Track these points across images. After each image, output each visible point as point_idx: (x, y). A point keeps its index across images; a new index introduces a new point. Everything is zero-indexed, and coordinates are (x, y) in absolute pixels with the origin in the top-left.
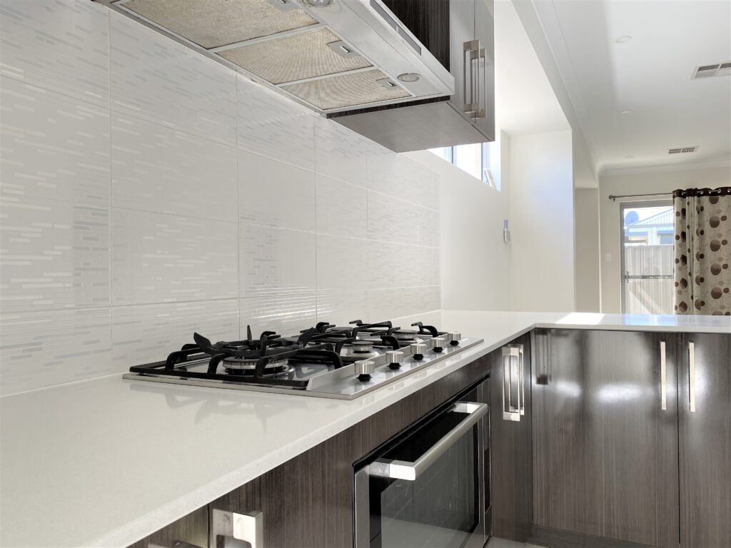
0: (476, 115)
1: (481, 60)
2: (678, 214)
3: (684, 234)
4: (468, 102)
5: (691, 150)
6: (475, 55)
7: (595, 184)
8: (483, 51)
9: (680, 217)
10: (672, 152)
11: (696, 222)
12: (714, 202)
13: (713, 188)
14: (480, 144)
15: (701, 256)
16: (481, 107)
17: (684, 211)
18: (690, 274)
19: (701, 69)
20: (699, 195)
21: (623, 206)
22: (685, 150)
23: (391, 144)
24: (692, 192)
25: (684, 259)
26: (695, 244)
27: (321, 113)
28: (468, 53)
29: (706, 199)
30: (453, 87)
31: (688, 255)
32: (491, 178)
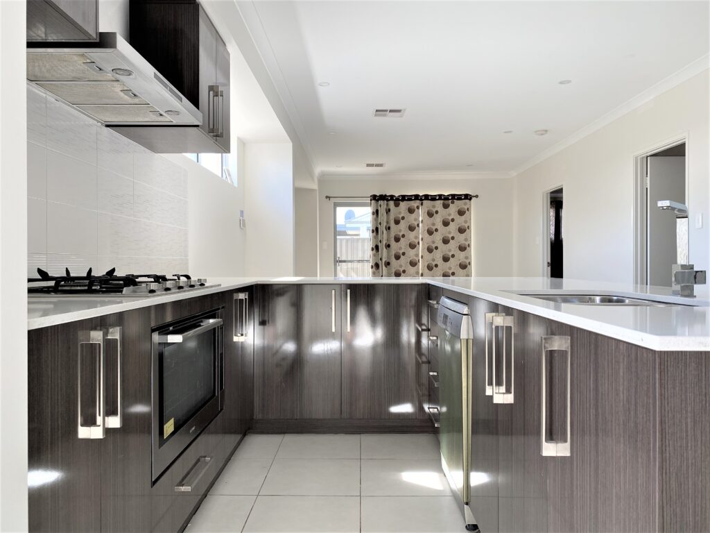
0: (217, 136)
1: (220, 98)
2: (373, 213)
3: (377, 229)
4: (211, 127)
5: (381, 165)
6: (216, 95)
7: (315, 186)
8: (222, 92)
9: (375, 216)
10: (368, 165)
11: (385, 220)
12: (397, 205)
13: (397, 195)
14: (220, 154)
15: (388, 246)
16: (220, 131)
17: (377, 211)
18: (381, 259)
19: (377, 111)
20: (388, 200)
21: (336, 205)
22: (377, 165)
23: (152, 147)
24: (383, 198)
25: (377, 247)
26: (384, 235)
27: (102, 124)
28: (211, 93)
29: (392, 203)
30: (201, 120)
31: (379, 245)
32: (229, 175)
